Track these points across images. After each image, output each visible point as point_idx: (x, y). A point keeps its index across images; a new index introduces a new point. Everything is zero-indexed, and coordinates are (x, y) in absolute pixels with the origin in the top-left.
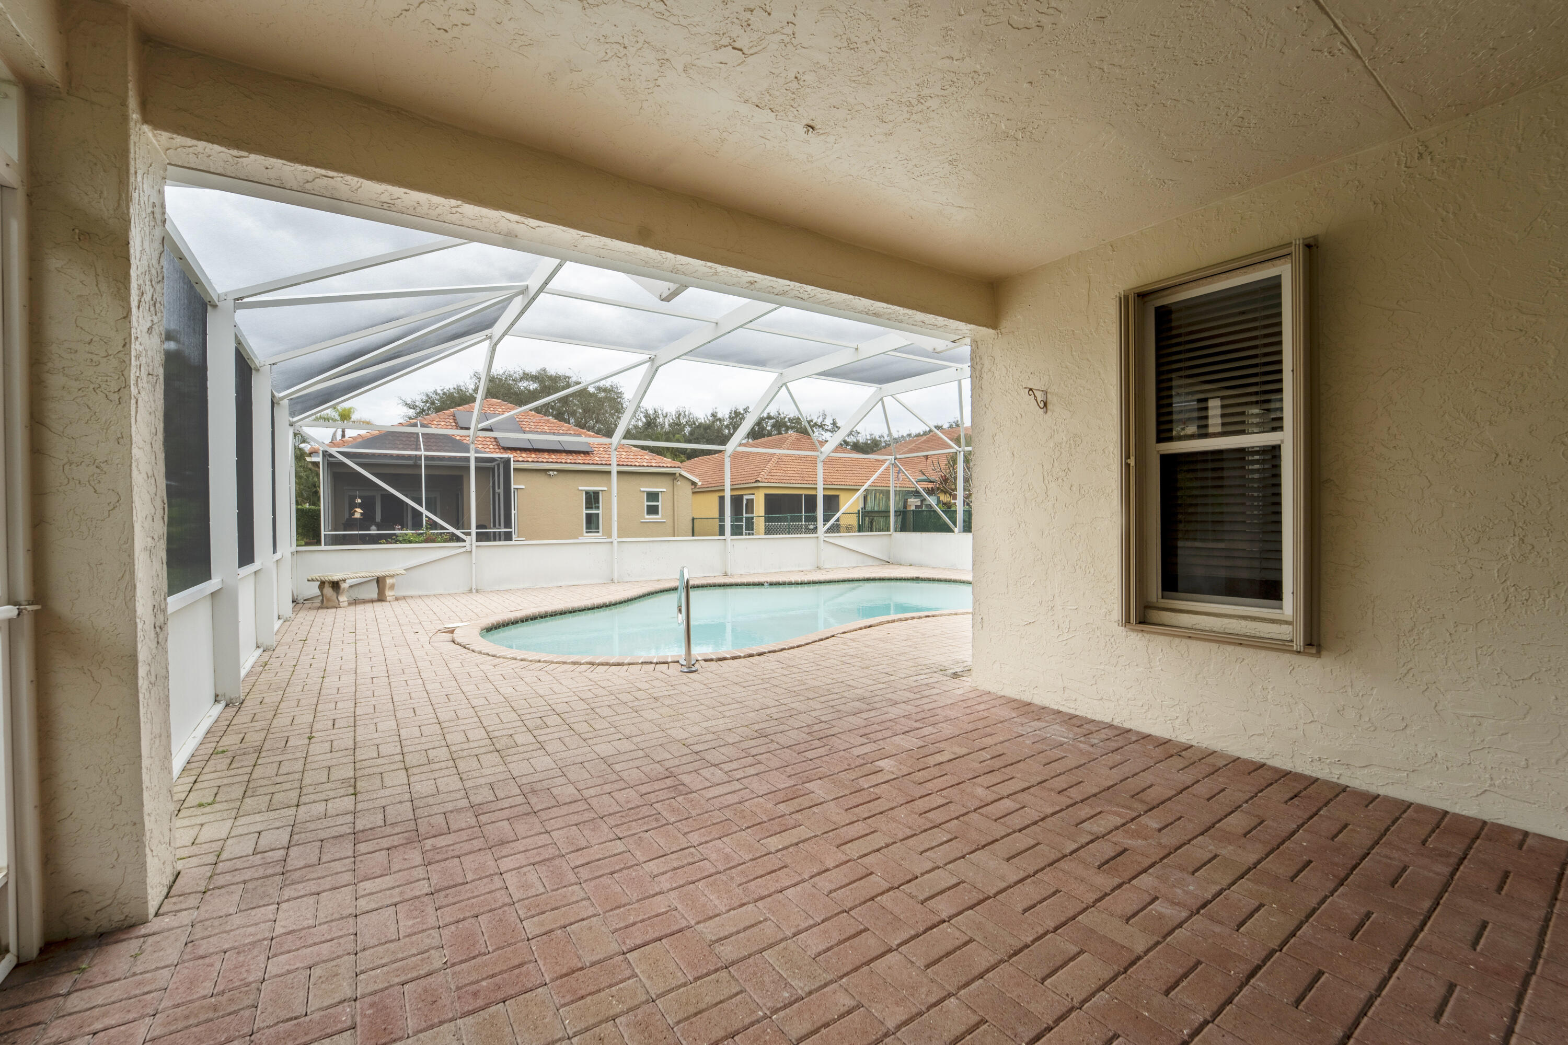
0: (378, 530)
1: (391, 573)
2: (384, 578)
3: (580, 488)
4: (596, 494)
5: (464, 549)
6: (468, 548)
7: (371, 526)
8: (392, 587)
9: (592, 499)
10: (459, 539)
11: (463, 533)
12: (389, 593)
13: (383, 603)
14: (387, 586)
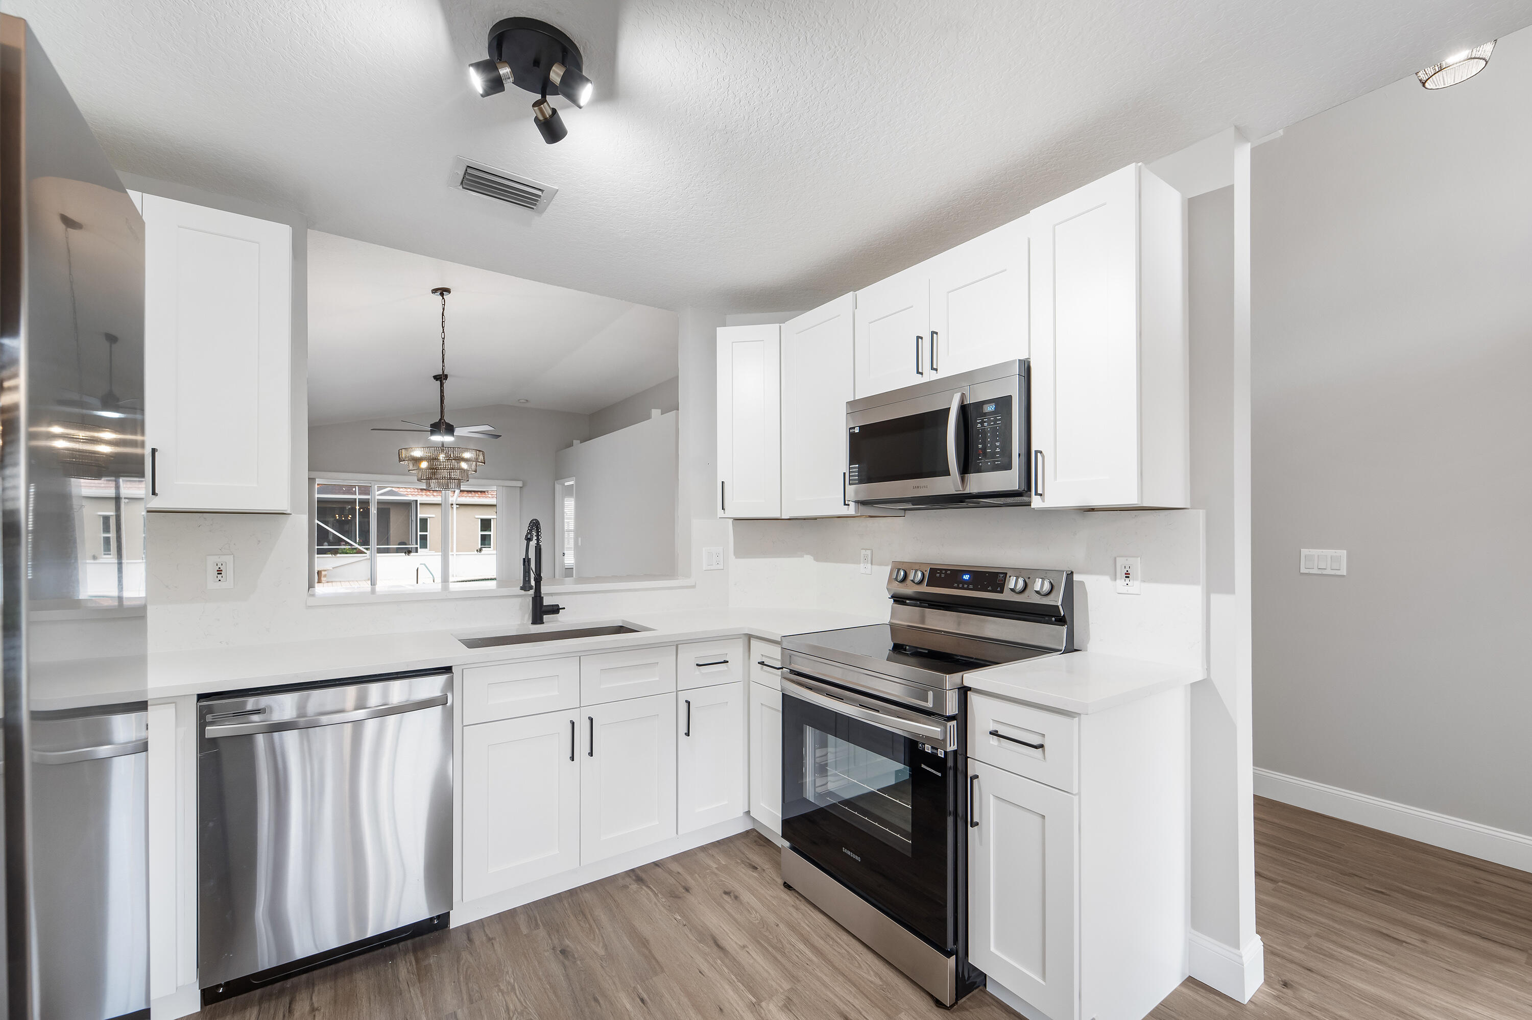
0: (329, 546)
1: (325, 569)
2: (321, 571)
3: (476, 517)
4: (489, 520)
5: (366, 558)
6: (368, 557)
7: (324, 542)
8: (325, 576)
9: (486, 524)
10: (362, 552)
11: (364, 548)
12: (323, 579)
13: (320, 584)
14: (323, 575)
